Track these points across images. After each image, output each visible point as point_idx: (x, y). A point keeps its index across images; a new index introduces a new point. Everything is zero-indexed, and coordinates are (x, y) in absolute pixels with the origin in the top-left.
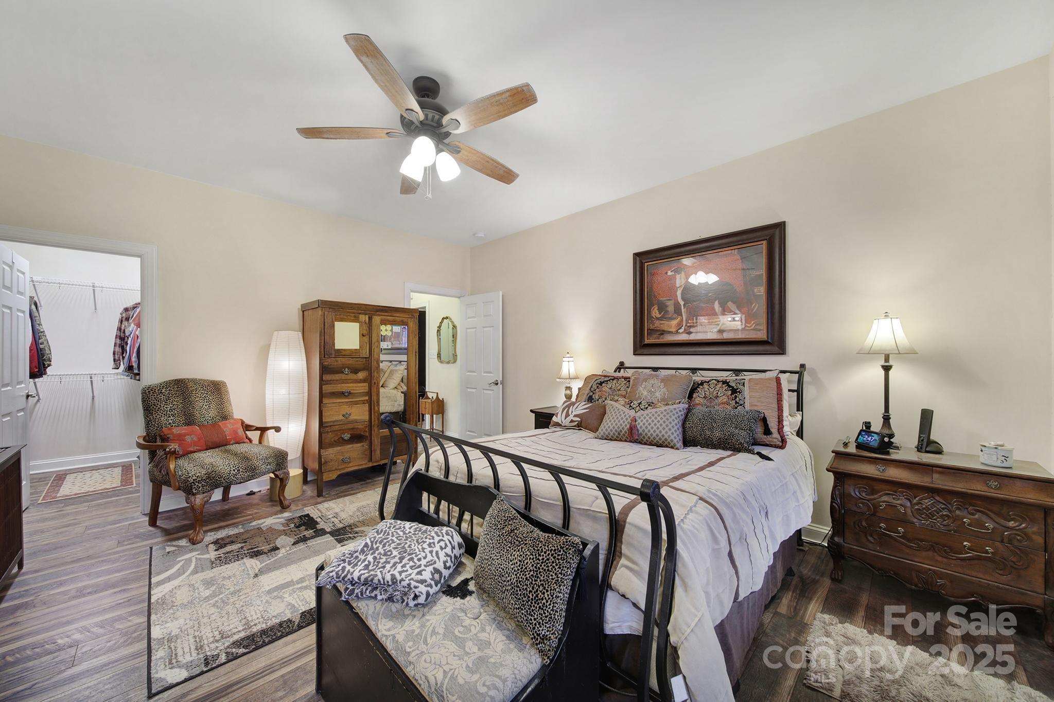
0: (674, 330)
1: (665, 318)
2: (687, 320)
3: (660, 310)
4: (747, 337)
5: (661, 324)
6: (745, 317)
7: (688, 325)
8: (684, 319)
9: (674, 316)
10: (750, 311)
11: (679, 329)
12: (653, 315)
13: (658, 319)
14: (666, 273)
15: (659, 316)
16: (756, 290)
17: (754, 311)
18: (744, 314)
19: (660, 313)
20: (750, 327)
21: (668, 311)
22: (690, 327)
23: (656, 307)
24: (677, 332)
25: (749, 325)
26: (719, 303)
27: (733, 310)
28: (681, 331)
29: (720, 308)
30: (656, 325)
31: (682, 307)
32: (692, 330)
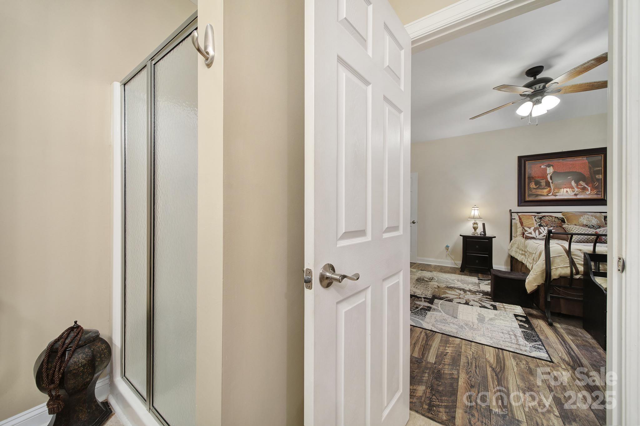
0: (545, 194)
1: (540, 188)
2: (554, 189)
3: (536, 185)
4: (592, 197)
5: (537, 191)
6: (591, 188)
7: (555, 192)
8: (552, 189)
9: (545, 187)
10: (594, 186)
11: (549, 194)
12: (531, 186)
13: (534, 189)
14: (541, 167)
15: (535, 187)
16: (597, 176)
17: (596, 186)
18: (590, 187)
19: (536, 186)
20: (594, 193)
21: (541, 185)
22: (556, 193)
23: (533, 183)
24: (547, 195)
25: (593, 192)
26: (574, 182)
27: (583, 185)
28: (550, 194)
29: (575, 184)
30: (533, 192)
31: (551, 183)
32: (557, 194)
